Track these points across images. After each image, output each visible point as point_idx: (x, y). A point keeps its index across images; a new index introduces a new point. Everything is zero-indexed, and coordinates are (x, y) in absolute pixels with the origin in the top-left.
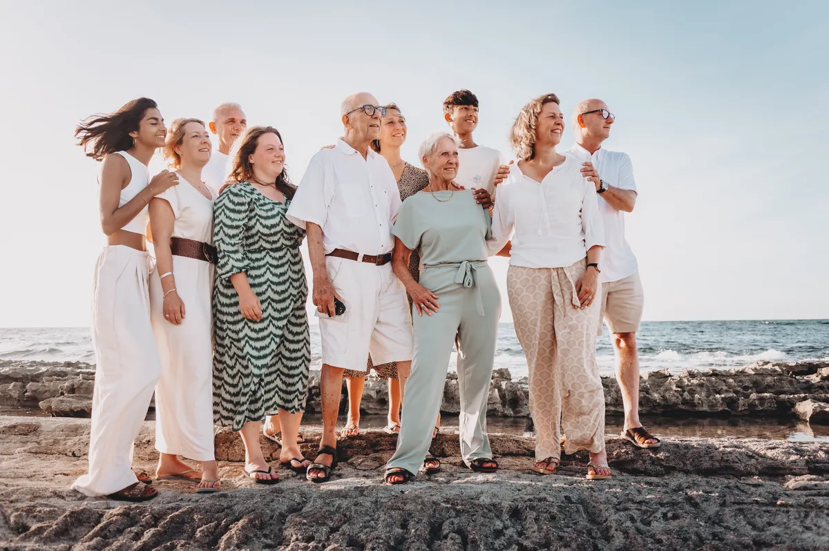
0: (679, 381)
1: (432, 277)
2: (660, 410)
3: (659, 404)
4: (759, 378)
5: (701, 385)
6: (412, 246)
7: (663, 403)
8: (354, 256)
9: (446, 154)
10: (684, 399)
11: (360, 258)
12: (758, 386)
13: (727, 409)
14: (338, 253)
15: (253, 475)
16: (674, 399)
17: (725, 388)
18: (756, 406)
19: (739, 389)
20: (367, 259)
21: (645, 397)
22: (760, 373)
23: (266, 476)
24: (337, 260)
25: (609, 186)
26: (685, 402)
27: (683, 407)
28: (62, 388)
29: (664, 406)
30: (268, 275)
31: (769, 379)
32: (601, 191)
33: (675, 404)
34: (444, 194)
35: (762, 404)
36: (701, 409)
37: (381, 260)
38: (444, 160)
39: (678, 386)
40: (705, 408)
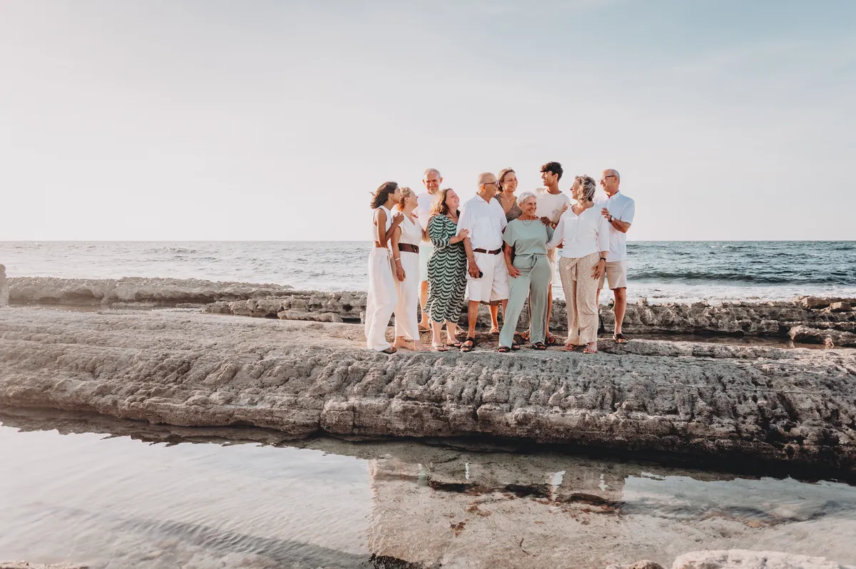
0: (712, 310)
1: (519, 261)
2: (693, 330)
3: (692, 326)
4: (777, 309)
5: (728, 313)
6: (512, 245)
7: (694, 325)
8: (484, 251)
9: (530, 204)
10: (711, 323)
11: (487, 252)
12: (773, 315)
13: (741, 330)
14: (477, 250)
15: (436, 348)
16: (703, 323)
17: (745, 315)
18: (763, 329)
19: (756, 317)
20: (490, 252)
21: (683, 320)
22: (778, 306)
23: (442, 349)
24: (476, 254)
25: (615, 219)
26: (711, 325)
27: (709, 328)
28: (282, 304)
29: (695, 327)
30: (446, 264)
31: (784, 310)
32: (610, 221)
33: (704, 326)
34: (528, 222)
35: (768, 328)
36: (722, 330)
37: (497, 252)
38: (530, 206)
39: (710, 314)
40: (726, 329)
